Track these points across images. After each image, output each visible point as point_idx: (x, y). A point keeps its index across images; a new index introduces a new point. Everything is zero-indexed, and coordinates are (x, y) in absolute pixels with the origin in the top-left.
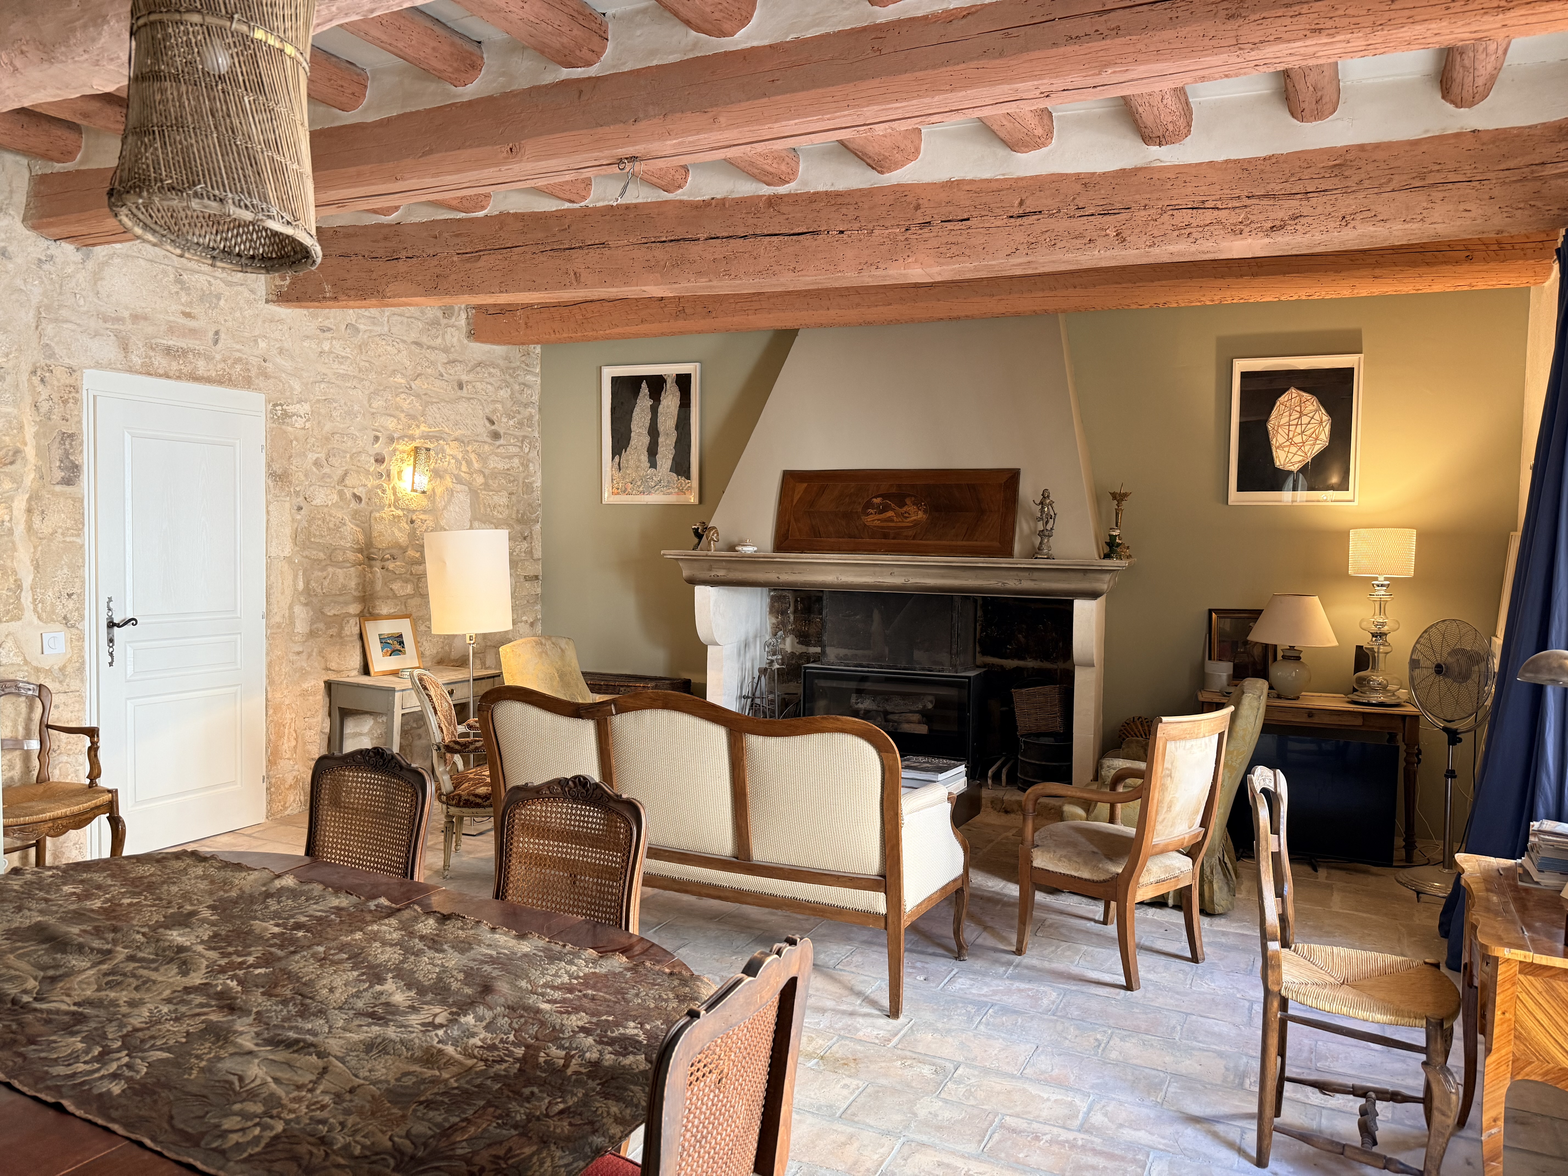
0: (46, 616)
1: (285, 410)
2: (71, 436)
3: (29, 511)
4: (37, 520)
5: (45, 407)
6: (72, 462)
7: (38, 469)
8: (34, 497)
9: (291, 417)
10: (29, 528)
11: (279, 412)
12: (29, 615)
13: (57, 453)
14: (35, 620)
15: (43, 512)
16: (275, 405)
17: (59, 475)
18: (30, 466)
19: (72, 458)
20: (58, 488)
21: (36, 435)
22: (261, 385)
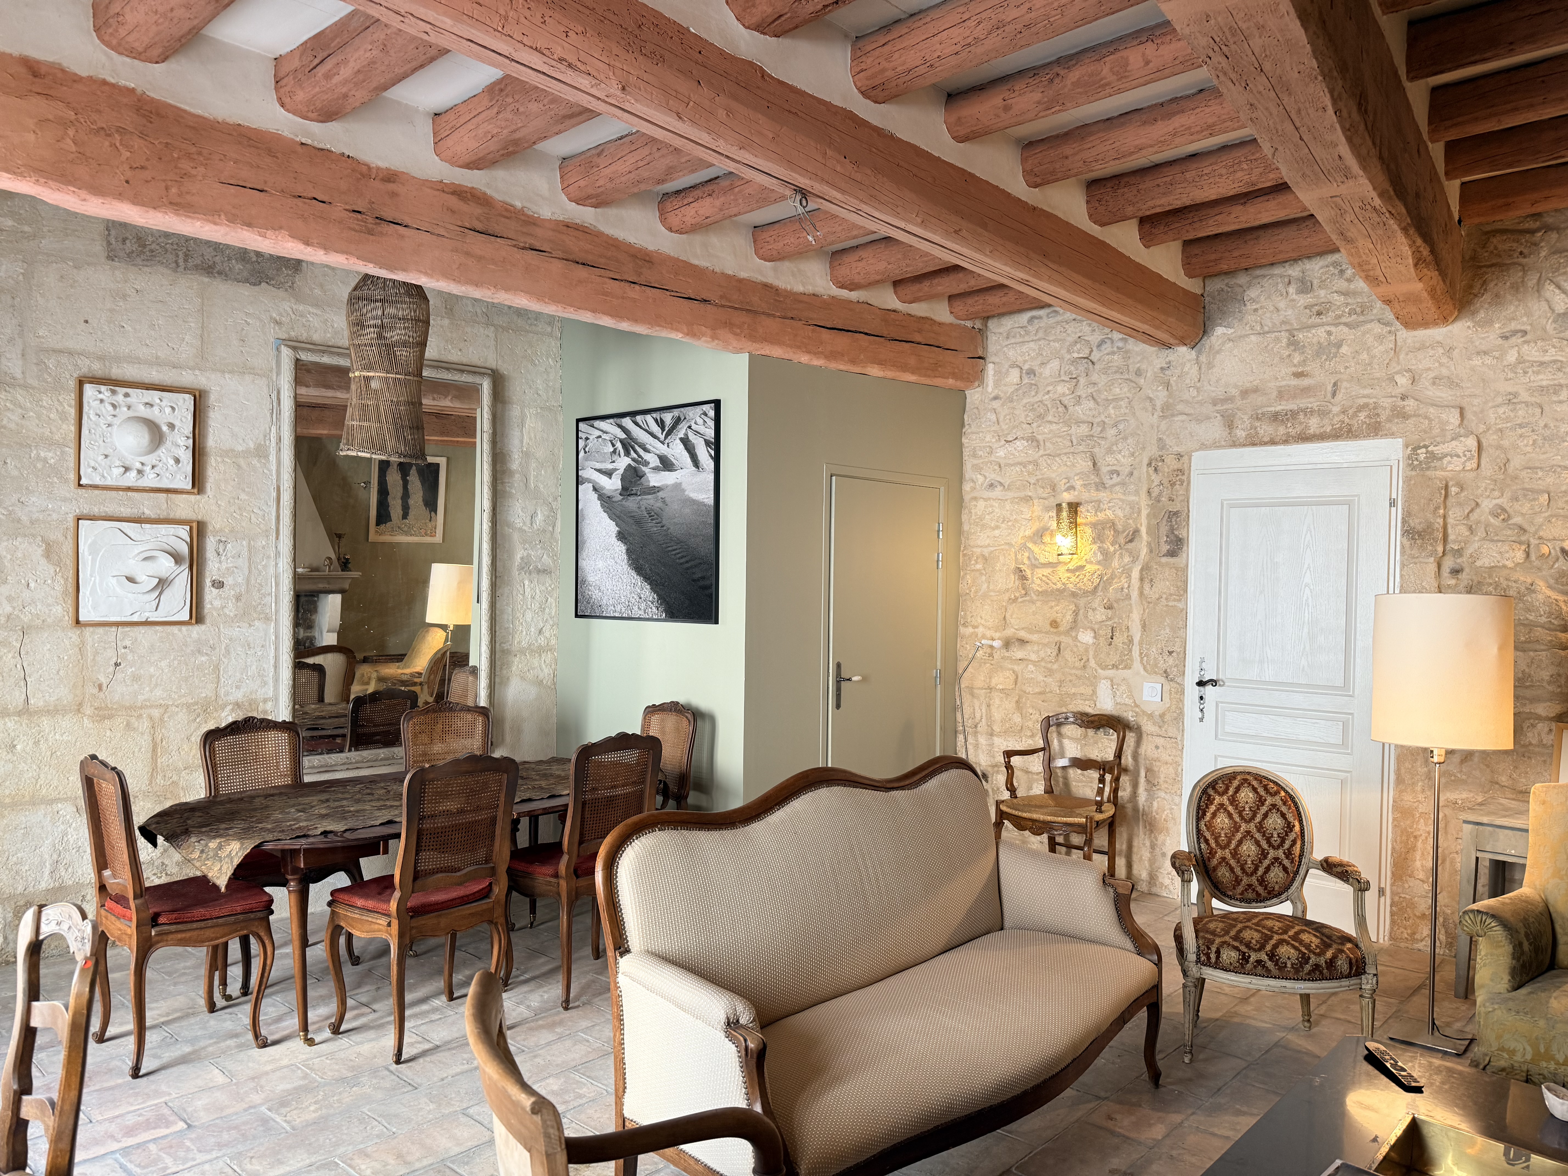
0: (1150, 669)
1: (1432, 452)
2: (1176, 514)
3: (1142, 579)
4: (1147, 586)
5: (1156, 492)
6: (1177, 536)
7: (1149, 544)
8: (1146, 568)
9: (1441, 459)
10: (1141, 594)
11: (1422, 457)
12: (1137, 665)
13: (1164, 529)
14: (1142, 672)
15: (1151, 580)
16: (1415, 449)
17: (1165, 548)
18: (1144, 543)
19: (1176, 533)
20: (1164, 560)
21: (1148, 515)
22: (1395, 429)
